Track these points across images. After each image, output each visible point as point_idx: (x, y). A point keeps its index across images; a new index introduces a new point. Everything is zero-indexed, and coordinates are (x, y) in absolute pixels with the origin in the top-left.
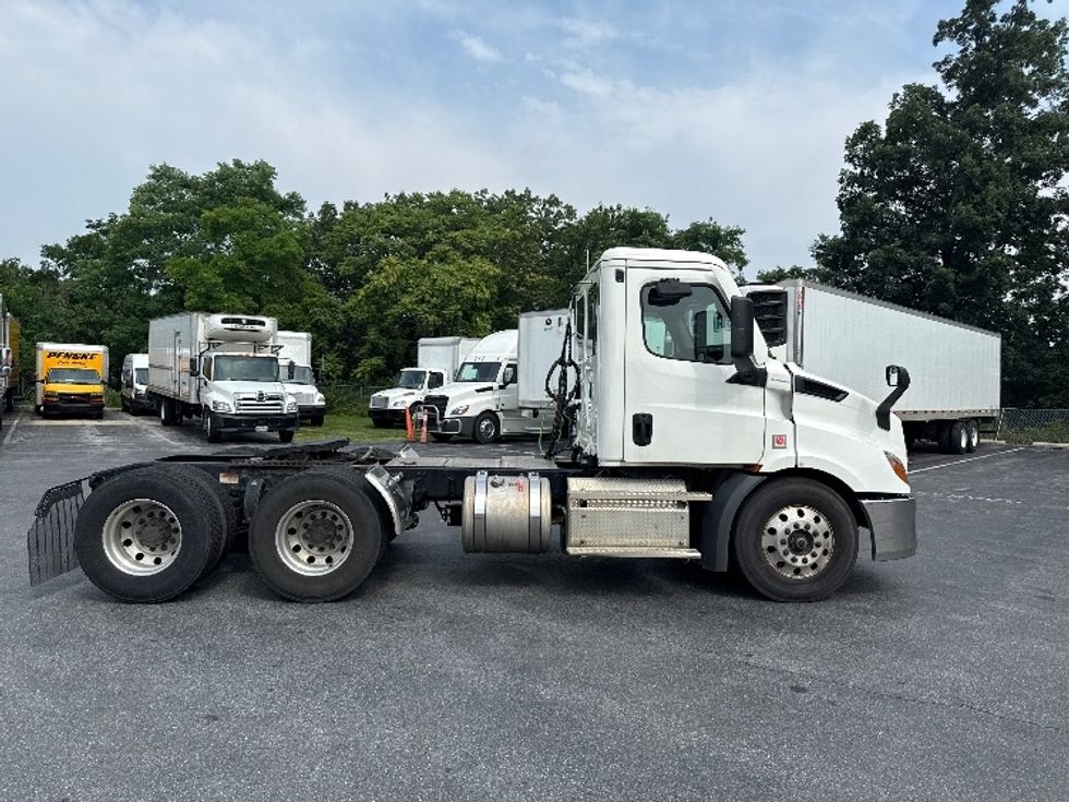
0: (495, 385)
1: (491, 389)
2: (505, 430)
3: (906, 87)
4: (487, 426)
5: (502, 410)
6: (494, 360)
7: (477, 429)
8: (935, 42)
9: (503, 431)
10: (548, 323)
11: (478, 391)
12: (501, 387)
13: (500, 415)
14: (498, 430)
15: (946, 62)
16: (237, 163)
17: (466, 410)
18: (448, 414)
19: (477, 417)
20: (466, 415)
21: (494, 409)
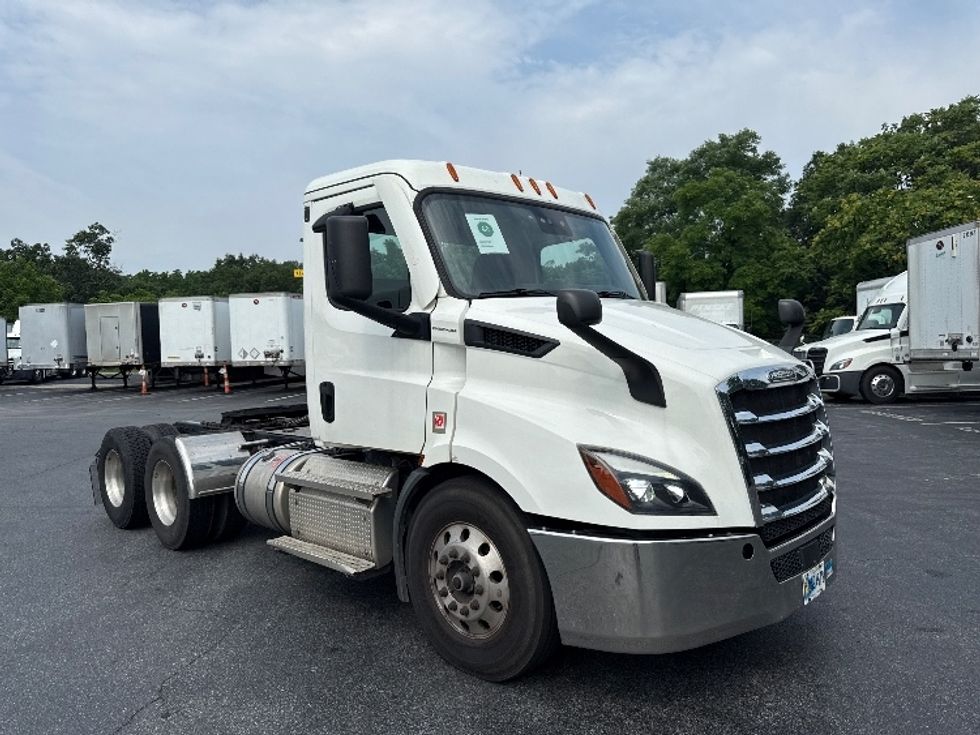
0: (894, 332)
1: (887, 337)
2: (913, 388)
4: (882, 383)
5: (905, 363)
6: (898, 301)
7: (865, 385)
9: (910, 388)
10: (940, 246)
11: (868, 340)
13: (905, 369)
14: (901, 387)
16: (723, 138)
17: (850, 362)
18: (826, 369)
19: (865, 372)
20: (848, 369)
21: (893, 361)
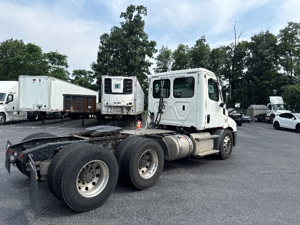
0: (4, 102)
1: (2, 103)
3: (114, 26)
4: (2, 118)
5: (7, 112)
6: (3, 92)
8: (120, 17)
9: (8, 120)
10: (34, 80)
12: (6, 103)
14: (5, 120)
15: (123, 23)
21: (4, 111)
